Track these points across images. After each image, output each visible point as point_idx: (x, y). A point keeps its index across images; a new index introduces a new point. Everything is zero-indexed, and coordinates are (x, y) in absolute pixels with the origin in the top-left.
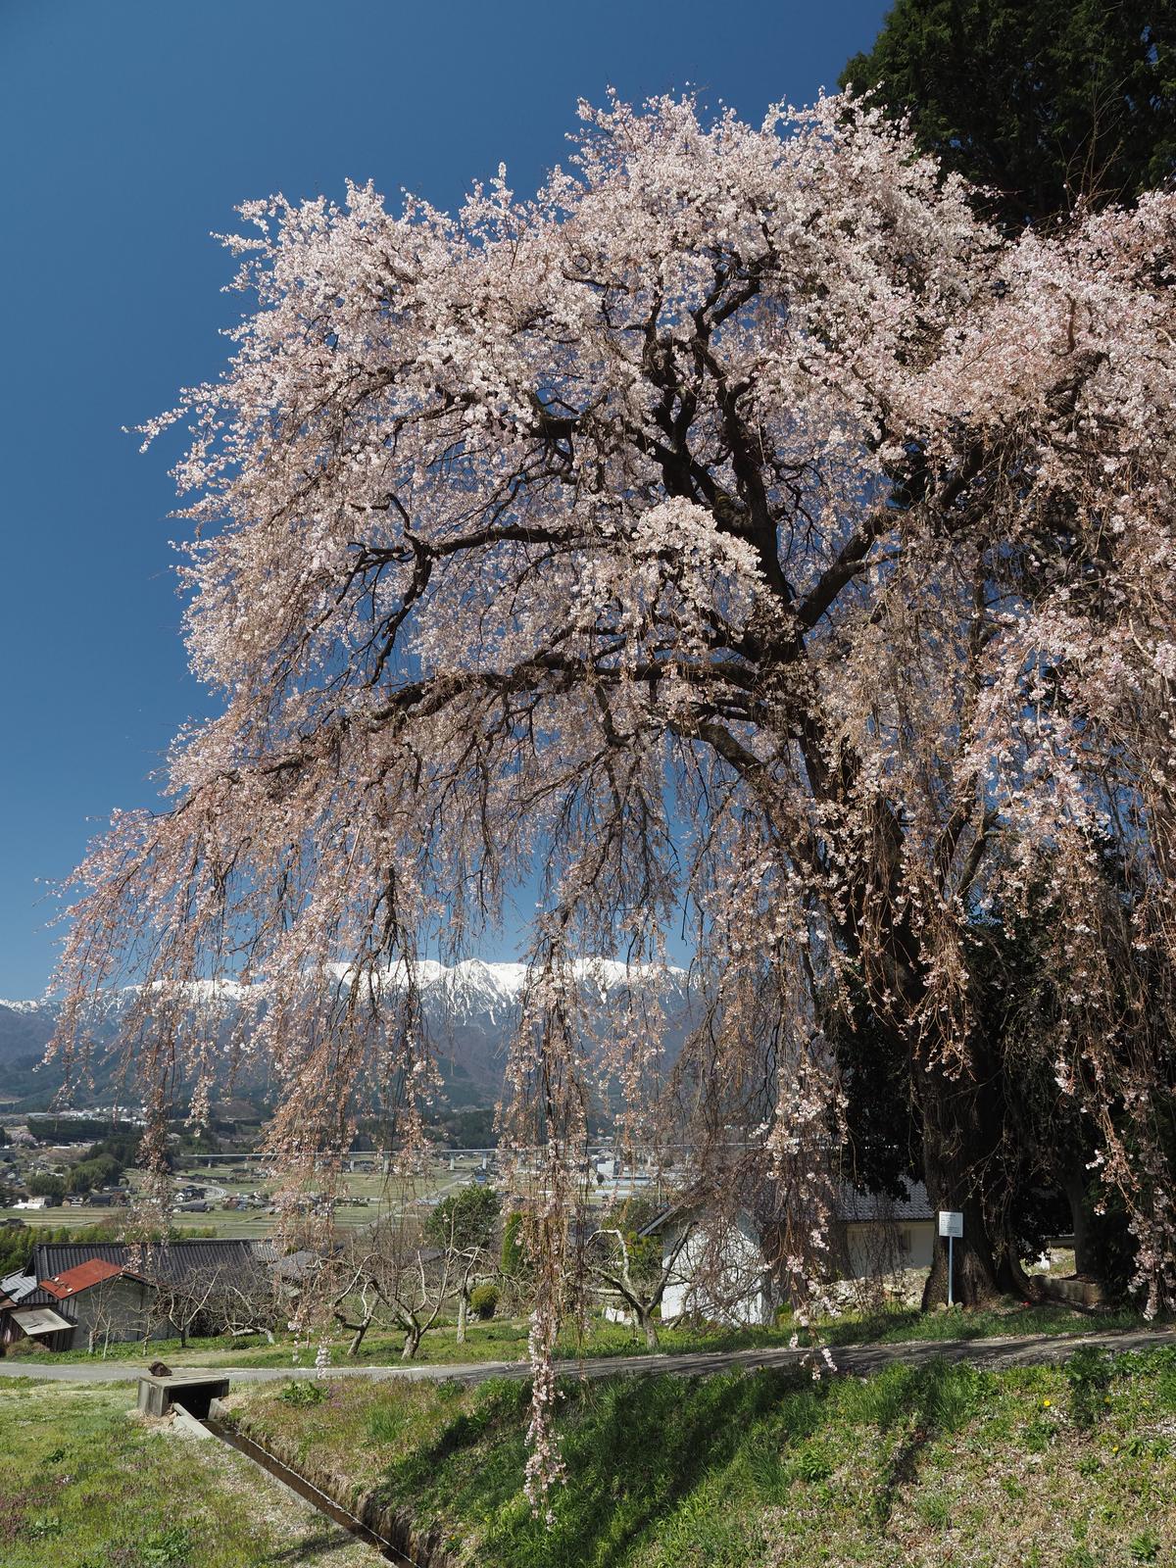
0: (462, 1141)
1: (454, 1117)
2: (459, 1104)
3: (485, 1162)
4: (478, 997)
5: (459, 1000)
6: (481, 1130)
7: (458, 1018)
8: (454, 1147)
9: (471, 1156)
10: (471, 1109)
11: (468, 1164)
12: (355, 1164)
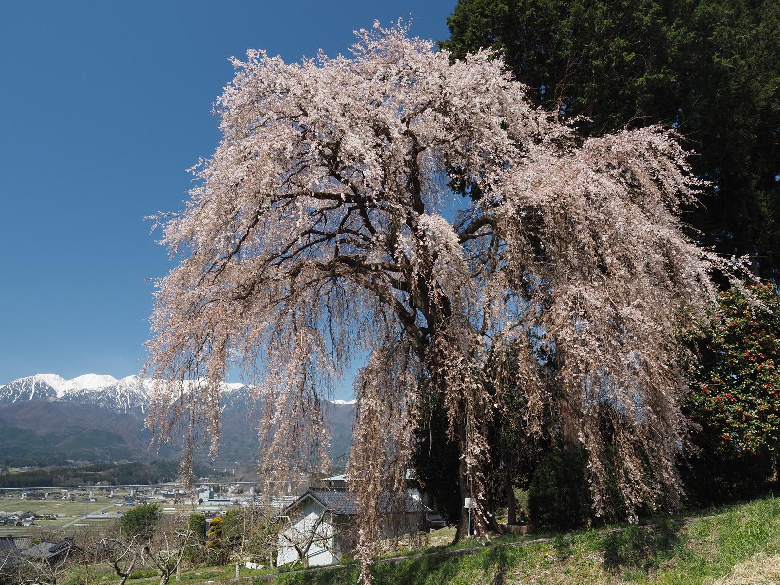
0: (118, 481)
1: (114, 466)
2: (118, 459)
3: (132, 493)
4: (134, 397)
5: (123, 399)
6: (131, 474)
7: (122, 409)
8: (113, 484)
9: (123, 489)
10: (125, 462)
11: (121, 494)
12: (49, 494)
